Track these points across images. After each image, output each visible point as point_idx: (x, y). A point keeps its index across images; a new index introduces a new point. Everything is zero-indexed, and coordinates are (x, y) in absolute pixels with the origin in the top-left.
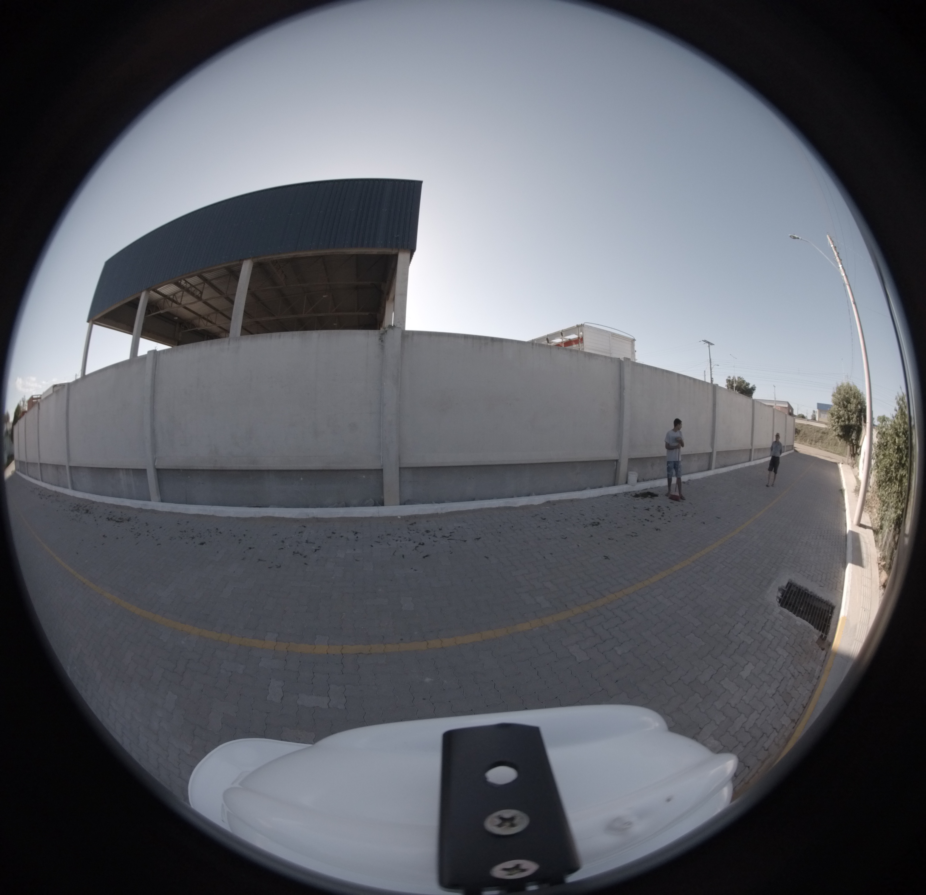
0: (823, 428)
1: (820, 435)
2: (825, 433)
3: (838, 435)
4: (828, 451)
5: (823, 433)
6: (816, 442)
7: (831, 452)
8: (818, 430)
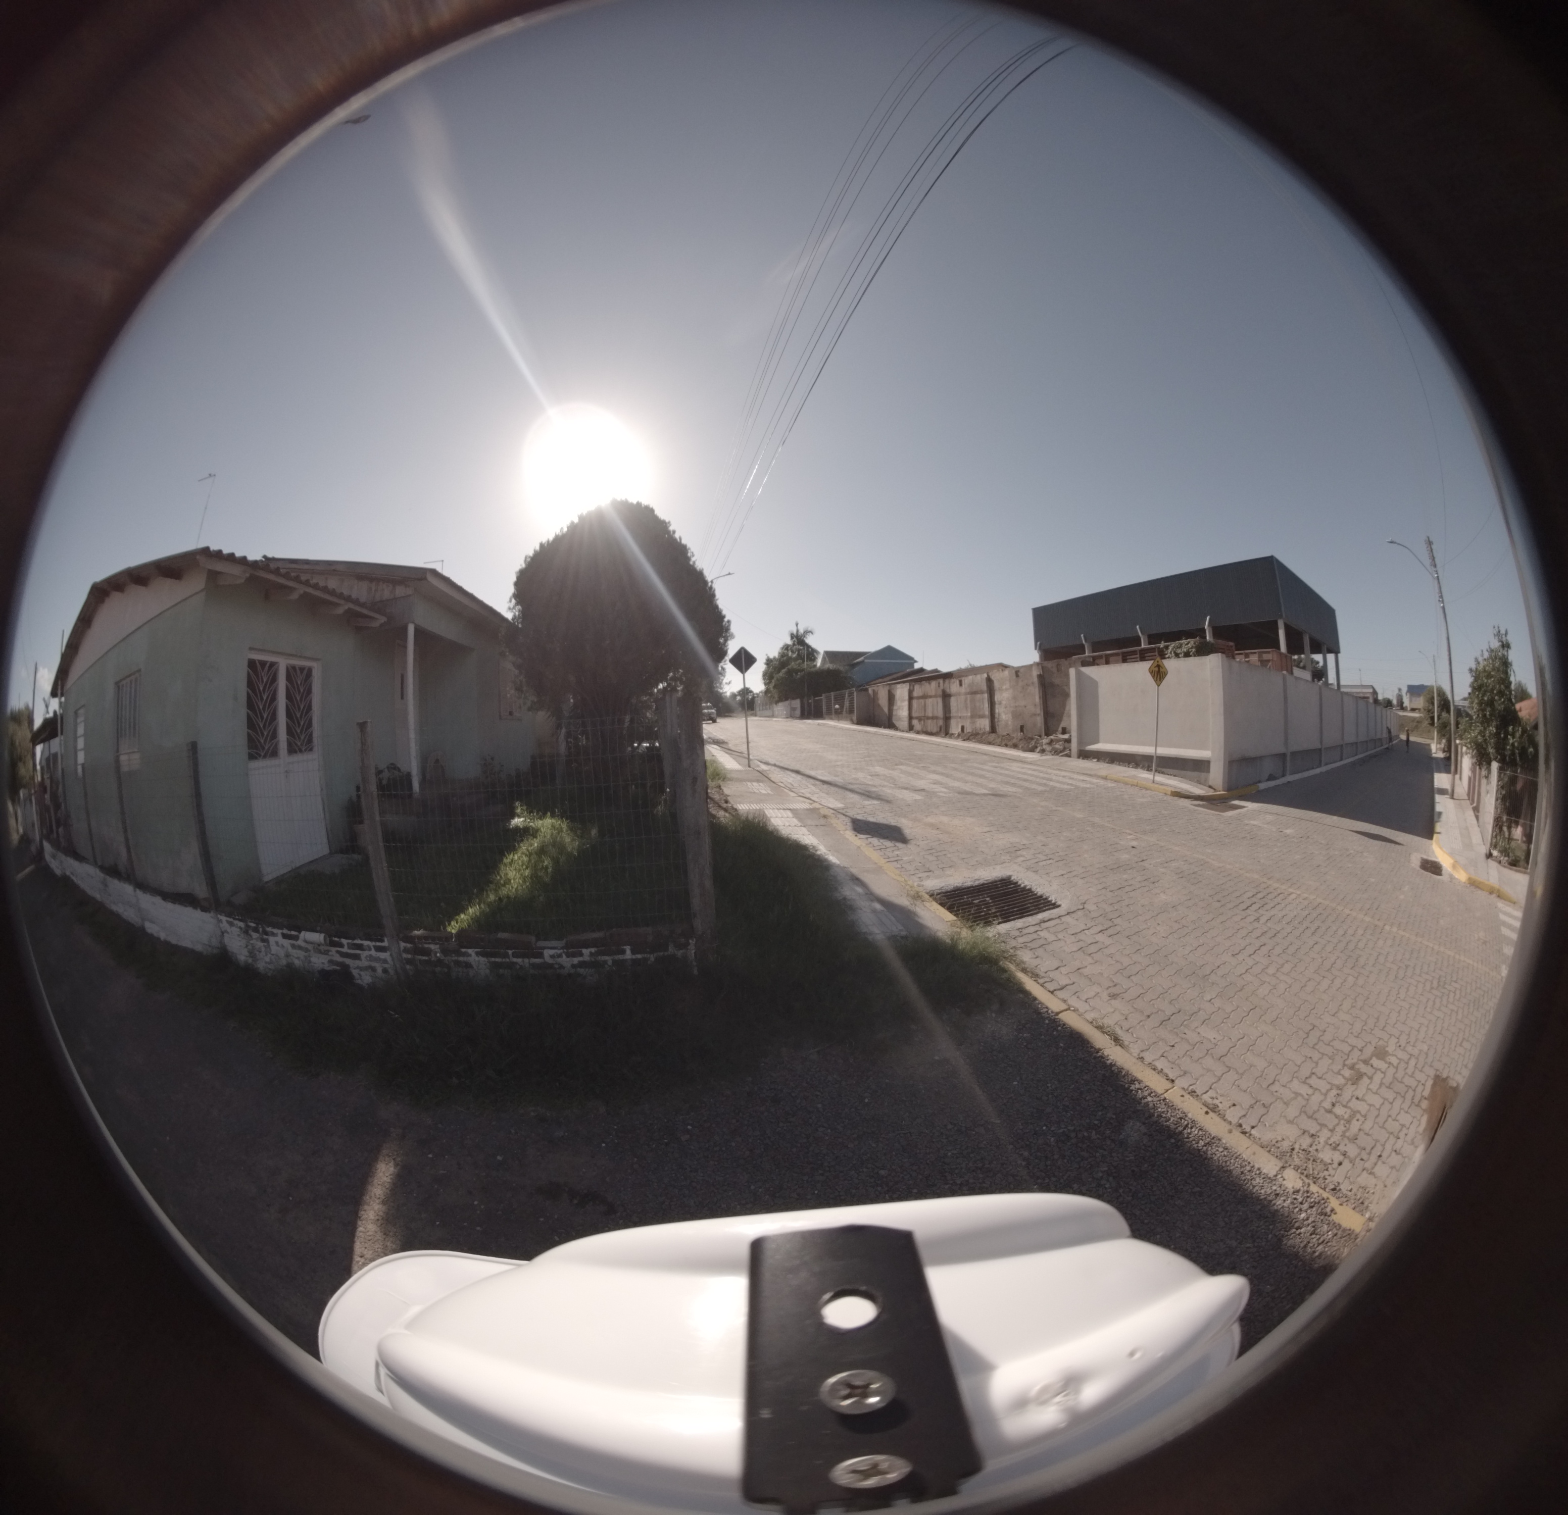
0: (1417, 717)
1: (1415, 724)
2: (1419, 722)
3: (1429, 724)
4: (1423, 738)
5: (1418, 722)
6: (1412, 731)
7: (1425, 738)
8: (1413, 719)
